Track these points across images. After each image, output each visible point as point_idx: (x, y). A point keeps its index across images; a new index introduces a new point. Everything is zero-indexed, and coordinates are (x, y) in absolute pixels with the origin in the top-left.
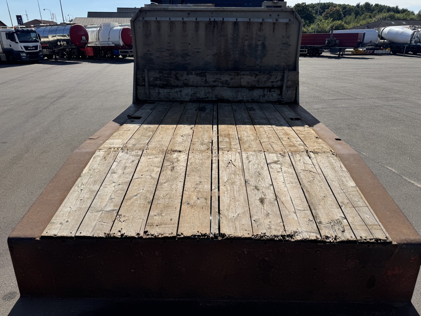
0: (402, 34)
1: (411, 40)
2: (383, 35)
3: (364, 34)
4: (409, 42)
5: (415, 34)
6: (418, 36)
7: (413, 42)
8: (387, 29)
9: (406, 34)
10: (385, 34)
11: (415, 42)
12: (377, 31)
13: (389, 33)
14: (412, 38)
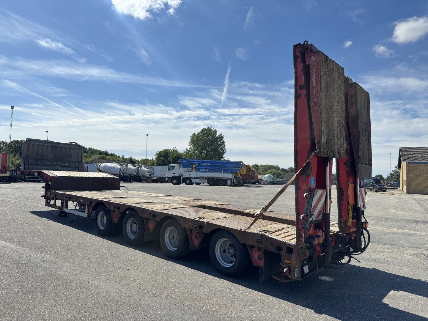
0: (114, 168)
1: (120, 172)
2: (100, 169)
3: (87, 166)
4: (119, 174)
5: (122, 168)
6: (124, 170)
7: (121, 173)
8: (103, 165)
9: (116, 168)
10: (102, 168)
11: (123, 173)
12: (96, 166)
13: (105, 166)
14: (120, 171)
